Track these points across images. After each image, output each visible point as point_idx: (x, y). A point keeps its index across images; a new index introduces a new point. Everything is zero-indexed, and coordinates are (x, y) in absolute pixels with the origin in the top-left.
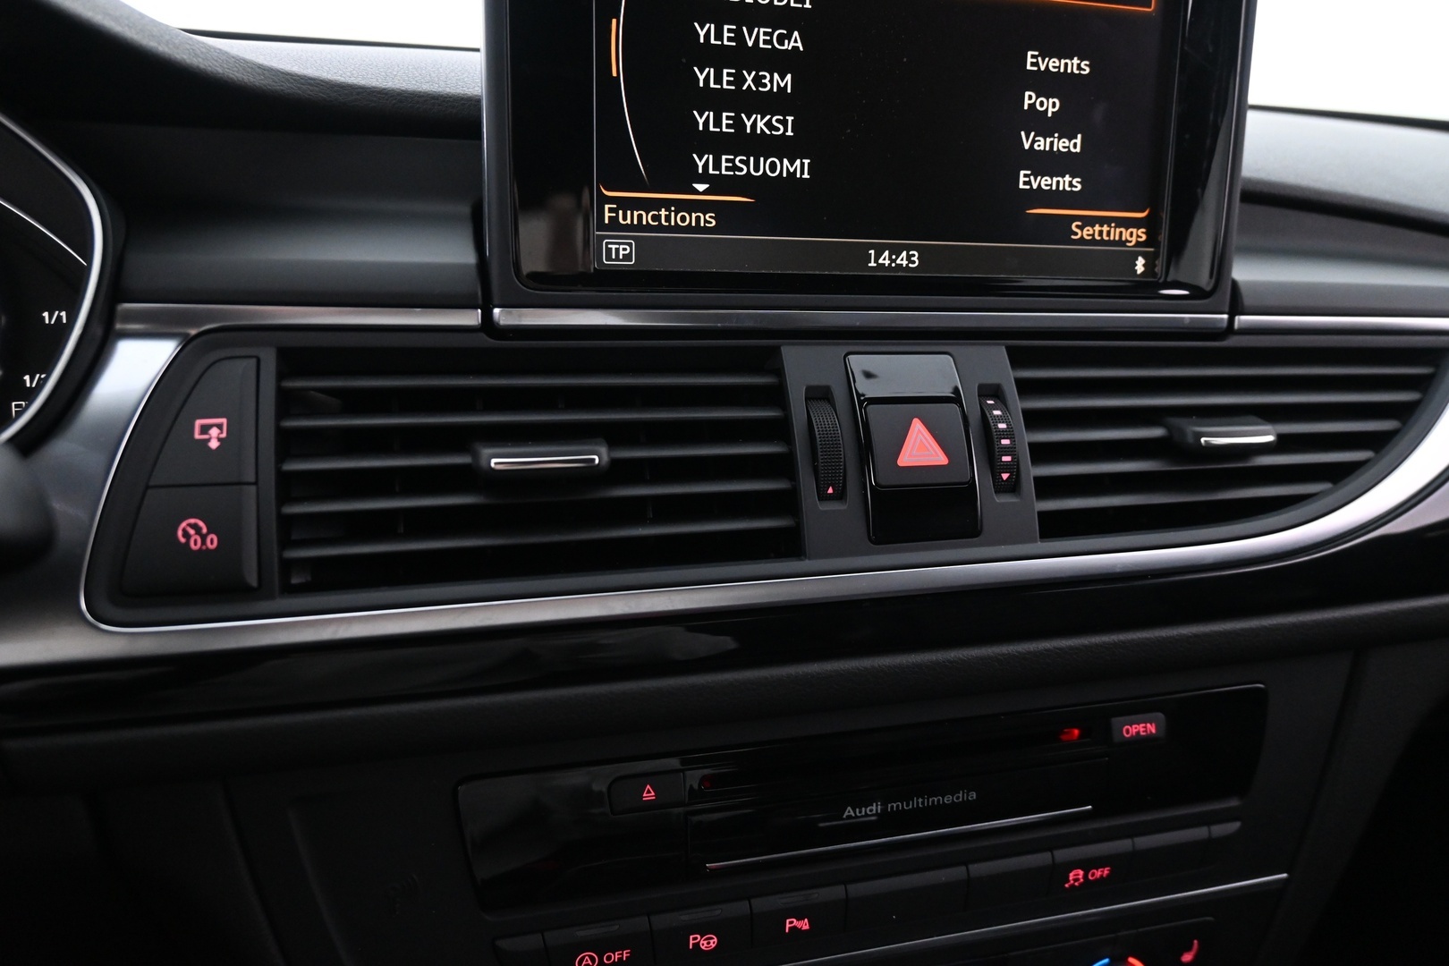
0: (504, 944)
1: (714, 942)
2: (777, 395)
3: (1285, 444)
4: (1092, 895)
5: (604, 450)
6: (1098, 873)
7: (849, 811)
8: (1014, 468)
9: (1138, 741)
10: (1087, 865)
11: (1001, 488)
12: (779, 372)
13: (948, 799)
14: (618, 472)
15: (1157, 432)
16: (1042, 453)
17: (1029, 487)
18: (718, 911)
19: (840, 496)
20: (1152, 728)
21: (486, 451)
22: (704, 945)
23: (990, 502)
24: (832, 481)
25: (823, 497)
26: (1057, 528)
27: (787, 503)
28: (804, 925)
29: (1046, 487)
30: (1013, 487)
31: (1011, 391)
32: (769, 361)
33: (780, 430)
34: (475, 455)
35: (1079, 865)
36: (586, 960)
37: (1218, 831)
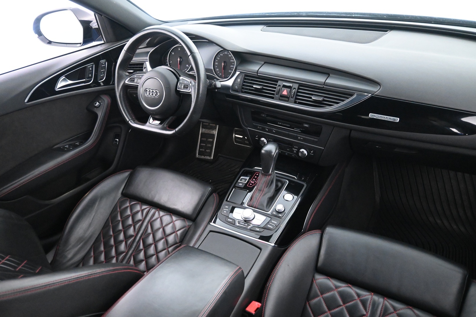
0: (253, 124)
1: (268, 130)
2: (276, 85)
3: (323, 100)
4: (300, 140)
5: (261, 87)
7: (278, 123)
8: (293, 96)
10: (300, 137)
11: (292, 98)
12: (278, 83)
13: (287, 125)
16: (297, 95)
17: (294, 98)
18: (269, 128)
20: (307, 126)
21: (254, 85)
23: (290, 99)
24: (278, 93)
25: (276, 95)
26: (296, 103)
27: (274, 94)
28: (275, 132)
29: (297, 99)
31: (297, 89)
33: (275, 88)
35: (299, 137)
36: (258, 127)
37: (315, 140)
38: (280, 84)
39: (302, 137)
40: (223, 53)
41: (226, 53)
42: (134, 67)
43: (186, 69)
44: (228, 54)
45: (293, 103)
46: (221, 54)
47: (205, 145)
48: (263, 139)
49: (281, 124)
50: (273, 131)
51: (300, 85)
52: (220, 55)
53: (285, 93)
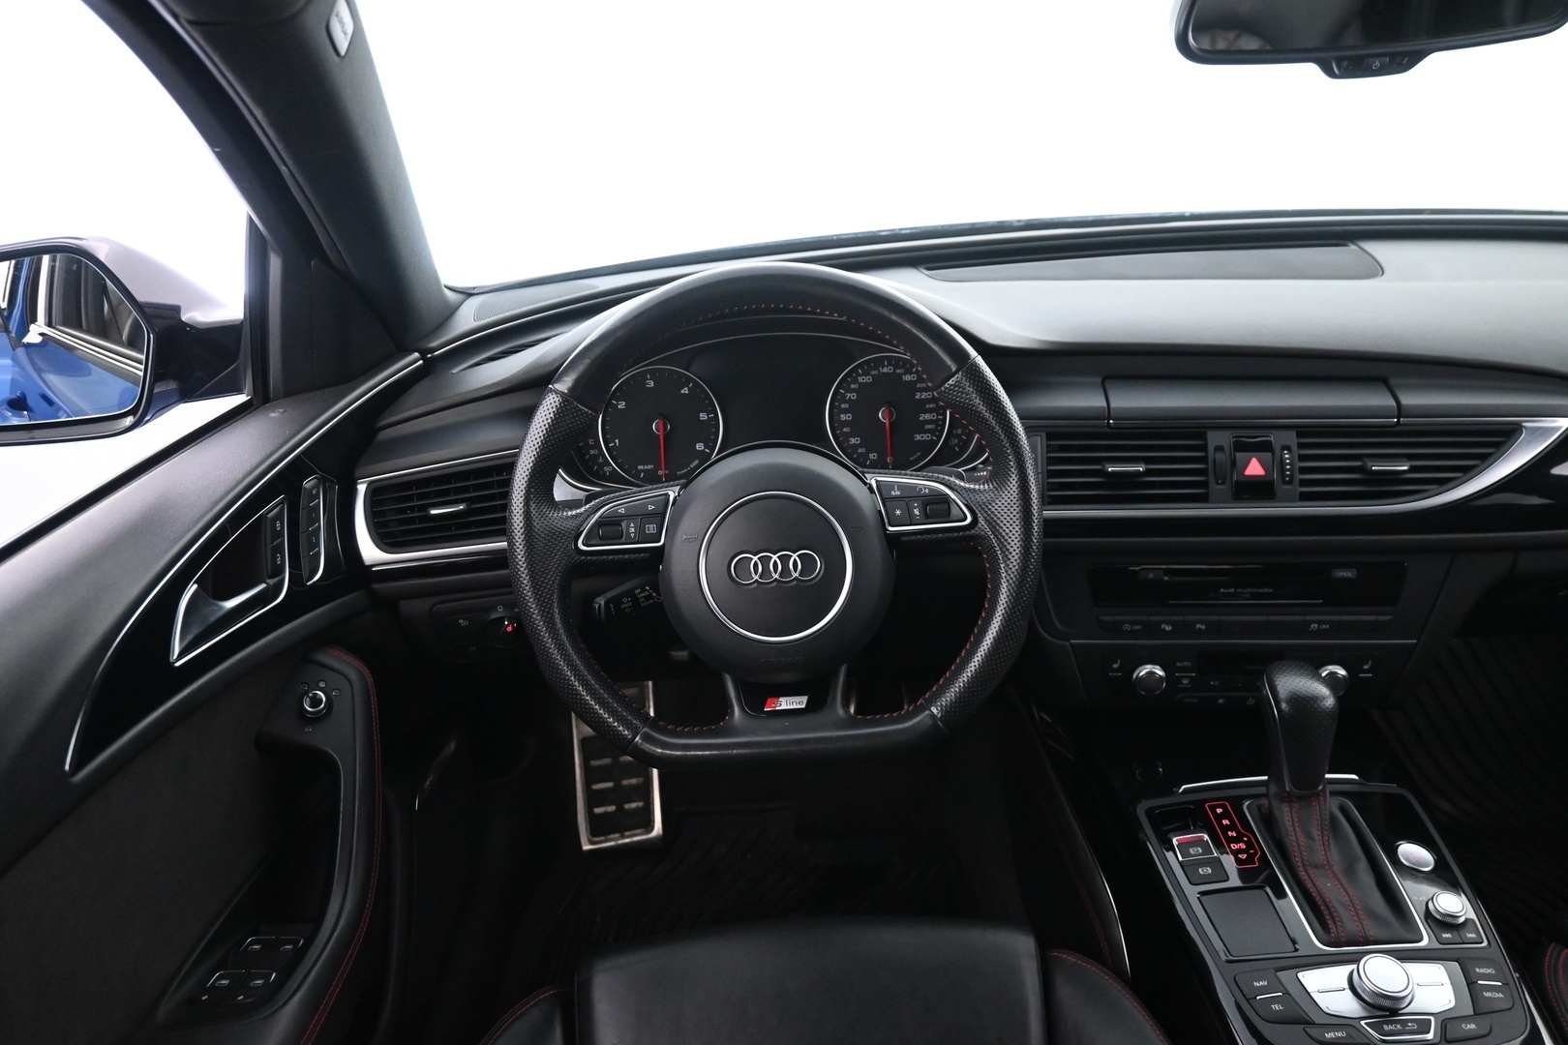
0: (1101, 617)
1: (1170, 628)
2: (1204, 448)
3: (1413, 469)
4: (1319, 634)
5: (1143, 466)
6: (1324, 627)
7: (1222, 590)
8: (1292, 476)
9: (1343, 579)
10: (1320, 623)
11: (1285, 483)
12: (1206, 440)
13: (1261, 590)
14: (1148, 473)
15: (1358, 463)
16: (1303, 470)
17: (1296, 482)
18: (1175, 618)
19: (1223, 483)
20: (1350, 575)
21: (1107, 466)
22: (1167, 628)
23: (1281, 488)
24: (1221, 478)
25: (1217, 483)
26: (1305, 497)
27: (1204, 485)
28: (1203, 627)
29: (1303, 483)
30: (1290, 482)
31: (1295, 448)
32: (1203, 436)
33: (1204, 460)
34: (1104, 467)
35: (1314, 622)
36: (1127, 627)
37: (1381, 618)
38: (1218, 443)
39: (1326, 622)
40: (874, 372)
41: (885, 370)
42: (466, 489)
43: (697, 462)
44: (898, 371)
45: (1295, 501)
46: (861, 375)
47: (610, 785)
48: (1144, 670)
49: (1232, 590)
50: (1198, 626)
51: (1302, 431)
52: (855, 381)
53: (1254, 468)
